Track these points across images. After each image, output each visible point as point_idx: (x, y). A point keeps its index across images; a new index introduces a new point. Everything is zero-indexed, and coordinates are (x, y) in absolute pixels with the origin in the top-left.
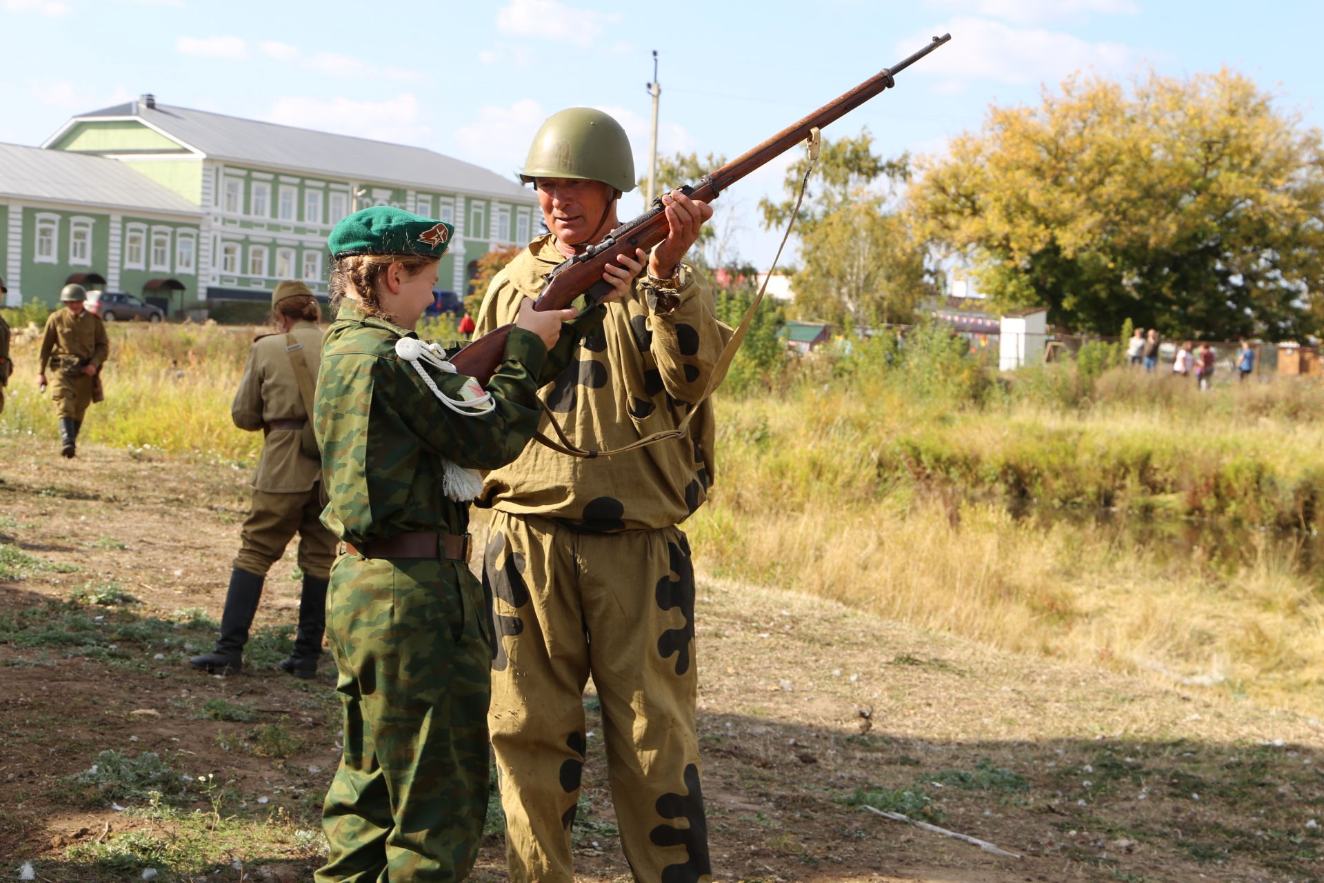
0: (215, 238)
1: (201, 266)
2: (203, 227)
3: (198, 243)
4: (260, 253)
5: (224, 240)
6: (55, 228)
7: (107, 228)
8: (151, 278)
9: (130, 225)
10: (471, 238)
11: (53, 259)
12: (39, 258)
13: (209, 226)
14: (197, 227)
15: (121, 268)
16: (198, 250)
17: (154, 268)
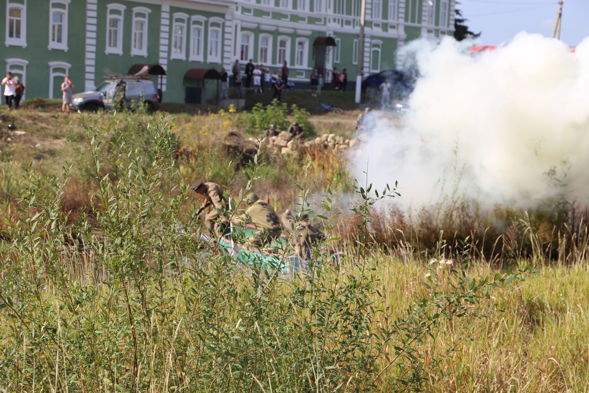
0: (236, 26)
1: (226, 55)
2: (228, 17)
3: (223, 32)
4: (267, 40)
5: (243, 29)
6: (121, 18)
7: (159, 18)
8: (190, 67)
9: (177, 15)
10: (409, 24)
11: (118, 50)
12: (109, 50)
13: (232, 15)
14: (222, 16)
15: (168, 58)
16: (223, 39)
17: (193, 57)
